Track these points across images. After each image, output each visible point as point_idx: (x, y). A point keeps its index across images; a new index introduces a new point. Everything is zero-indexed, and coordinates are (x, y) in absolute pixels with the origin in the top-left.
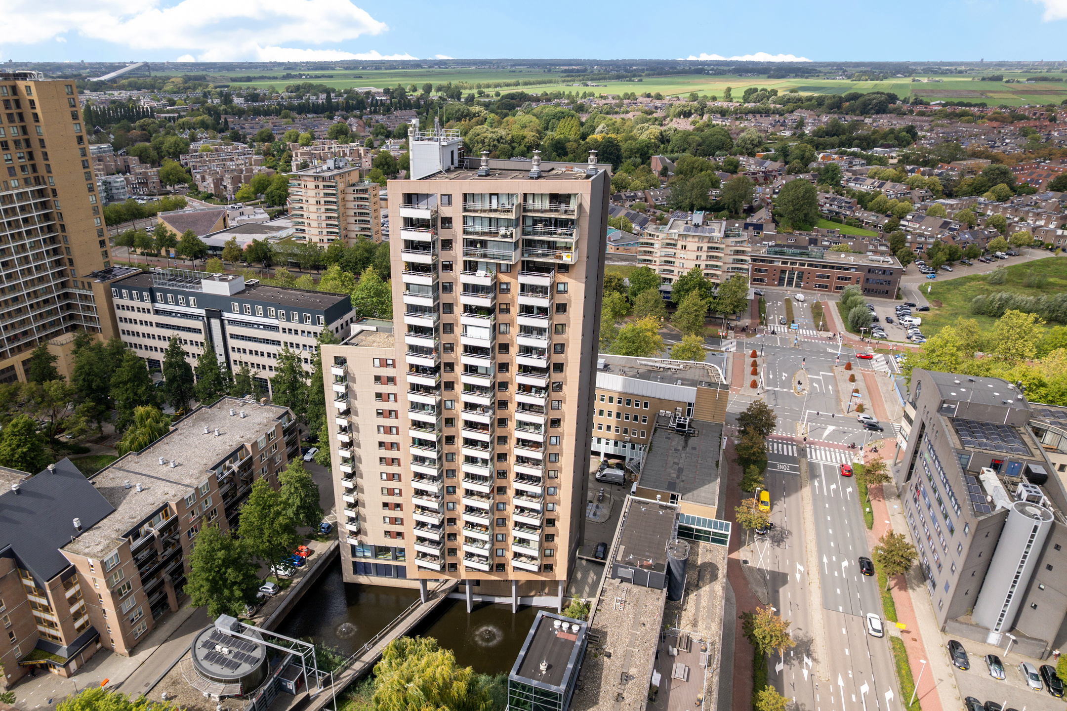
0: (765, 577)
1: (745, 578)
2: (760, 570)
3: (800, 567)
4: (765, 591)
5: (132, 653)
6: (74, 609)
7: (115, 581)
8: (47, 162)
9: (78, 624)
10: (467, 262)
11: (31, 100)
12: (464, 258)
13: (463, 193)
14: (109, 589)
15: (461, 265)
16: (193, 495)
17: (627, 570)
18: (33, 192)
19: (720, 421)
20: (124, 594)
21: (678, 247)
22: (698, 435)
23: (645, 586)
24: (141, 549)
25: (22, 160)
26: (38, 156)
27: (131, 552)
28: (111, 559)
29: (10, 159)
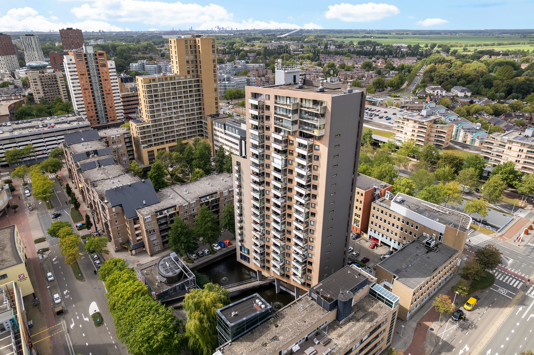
0: (439, 342)
1: (425, 337)
2: (438, 338)
3: (467, 348)
4: (432, 349)
5: (152, 256)
6: (137, 232)
7: (148, 227)
8: (201, 69)
9: (138, 238)
10: (276, 128)
11: (199, 45)
12: (274, 126)
13: (275, 95)
14: (145, 229)
15: (273, 129)
16: (187, 205)
17: (315, 295)
18: (195, 81)
19: (457, 249)
20: (152, 233)
21: (506, 147)
22: (437, 252)
23: (322, 307)
24: (162, 219)
25: (193, 68)
26: (199, 67)
27: (157, 219)
28: (148, 218)
29: (189, 67)
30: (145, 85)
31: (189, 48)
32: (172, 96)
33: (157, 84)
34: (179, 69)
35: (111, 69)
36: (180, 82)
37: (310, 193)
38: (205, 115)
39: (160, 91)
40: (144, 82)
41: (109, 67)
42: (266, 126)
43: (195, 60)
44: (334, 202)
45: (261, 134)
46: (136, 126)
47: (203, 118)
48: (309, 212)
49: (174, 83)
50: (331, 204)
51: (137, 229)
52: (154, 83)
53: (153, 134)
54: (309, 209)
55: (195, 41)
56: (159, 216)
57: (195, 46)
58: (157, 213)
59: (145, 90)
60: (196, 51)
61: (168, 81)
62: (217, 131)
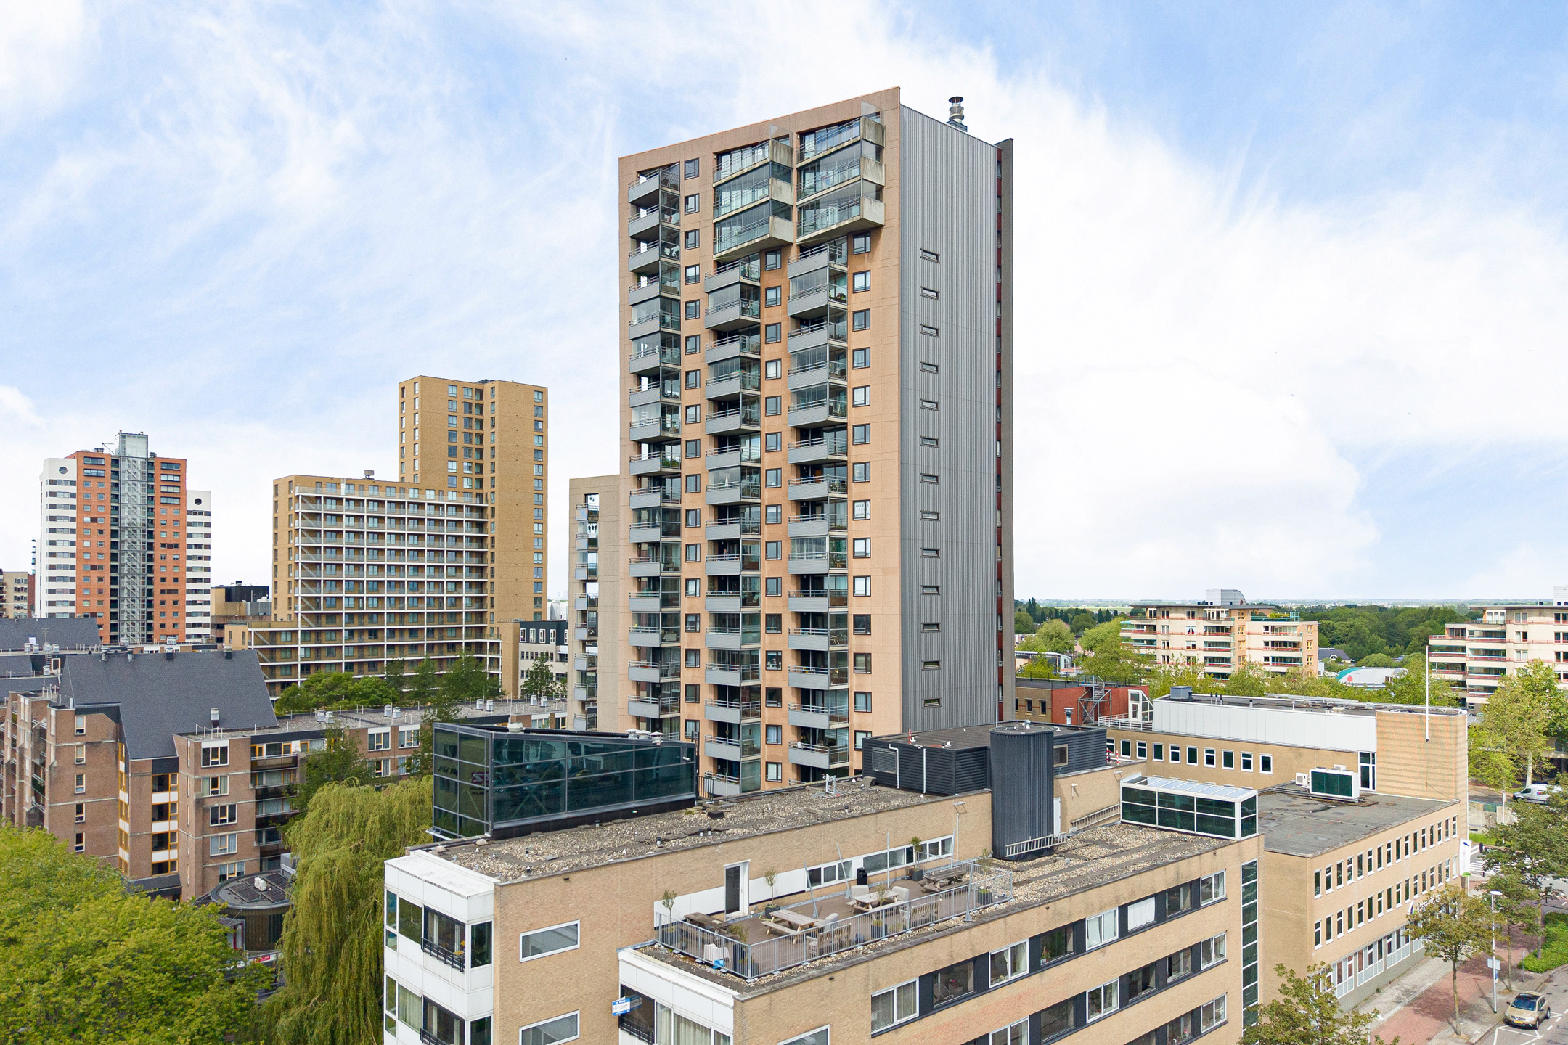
6: (159, 827)
7: (211, 790)
8: (493, 475)
9: (159, 856)
10: (721, 264)
11: (493, 403)
12: (714, 256)
13: (715, 153)
14: (197, 796)
15: (711, 268)
16: (386, 734)
17: (886, 750)
18: (471, 508)
19: (1443, 797)
20: (222, 821)
21: (1508, 638)
22: (1369, 805)
23: (921, 791)
24: (273, 770)
25: (468, 472)
26: (487, 468)
27: (252, 761)
28: (215, 750)
29: (455, 467)
30: (298, 496)
31: (460, 408)
32: (388, 545)
33: (339, 500)
34: (422, 467)
35: (195, 513)
36: (421, 505)
37: (845, 458)
38: (495, 622)
39: (347, 524)
40: (297, 488)
41: (191, 506)
42: (686, 268)
43: (476, 449)
44: (937, 514)
45: (670, 296)
46: (246, 629)
47: (488, 631)
48: (845, 539)
49: (400, 504)
50: (926, 516)
51: (162, 812)
52: (330, 494)
53: (301, 665)
54: (845, 529)
55: (480, 393)
56: (264, 756)
57: (481, 407)
58: (258, 746)
59: (298, 513)
60: (481, 422)
61: (378, 496)
62: (527, 657)
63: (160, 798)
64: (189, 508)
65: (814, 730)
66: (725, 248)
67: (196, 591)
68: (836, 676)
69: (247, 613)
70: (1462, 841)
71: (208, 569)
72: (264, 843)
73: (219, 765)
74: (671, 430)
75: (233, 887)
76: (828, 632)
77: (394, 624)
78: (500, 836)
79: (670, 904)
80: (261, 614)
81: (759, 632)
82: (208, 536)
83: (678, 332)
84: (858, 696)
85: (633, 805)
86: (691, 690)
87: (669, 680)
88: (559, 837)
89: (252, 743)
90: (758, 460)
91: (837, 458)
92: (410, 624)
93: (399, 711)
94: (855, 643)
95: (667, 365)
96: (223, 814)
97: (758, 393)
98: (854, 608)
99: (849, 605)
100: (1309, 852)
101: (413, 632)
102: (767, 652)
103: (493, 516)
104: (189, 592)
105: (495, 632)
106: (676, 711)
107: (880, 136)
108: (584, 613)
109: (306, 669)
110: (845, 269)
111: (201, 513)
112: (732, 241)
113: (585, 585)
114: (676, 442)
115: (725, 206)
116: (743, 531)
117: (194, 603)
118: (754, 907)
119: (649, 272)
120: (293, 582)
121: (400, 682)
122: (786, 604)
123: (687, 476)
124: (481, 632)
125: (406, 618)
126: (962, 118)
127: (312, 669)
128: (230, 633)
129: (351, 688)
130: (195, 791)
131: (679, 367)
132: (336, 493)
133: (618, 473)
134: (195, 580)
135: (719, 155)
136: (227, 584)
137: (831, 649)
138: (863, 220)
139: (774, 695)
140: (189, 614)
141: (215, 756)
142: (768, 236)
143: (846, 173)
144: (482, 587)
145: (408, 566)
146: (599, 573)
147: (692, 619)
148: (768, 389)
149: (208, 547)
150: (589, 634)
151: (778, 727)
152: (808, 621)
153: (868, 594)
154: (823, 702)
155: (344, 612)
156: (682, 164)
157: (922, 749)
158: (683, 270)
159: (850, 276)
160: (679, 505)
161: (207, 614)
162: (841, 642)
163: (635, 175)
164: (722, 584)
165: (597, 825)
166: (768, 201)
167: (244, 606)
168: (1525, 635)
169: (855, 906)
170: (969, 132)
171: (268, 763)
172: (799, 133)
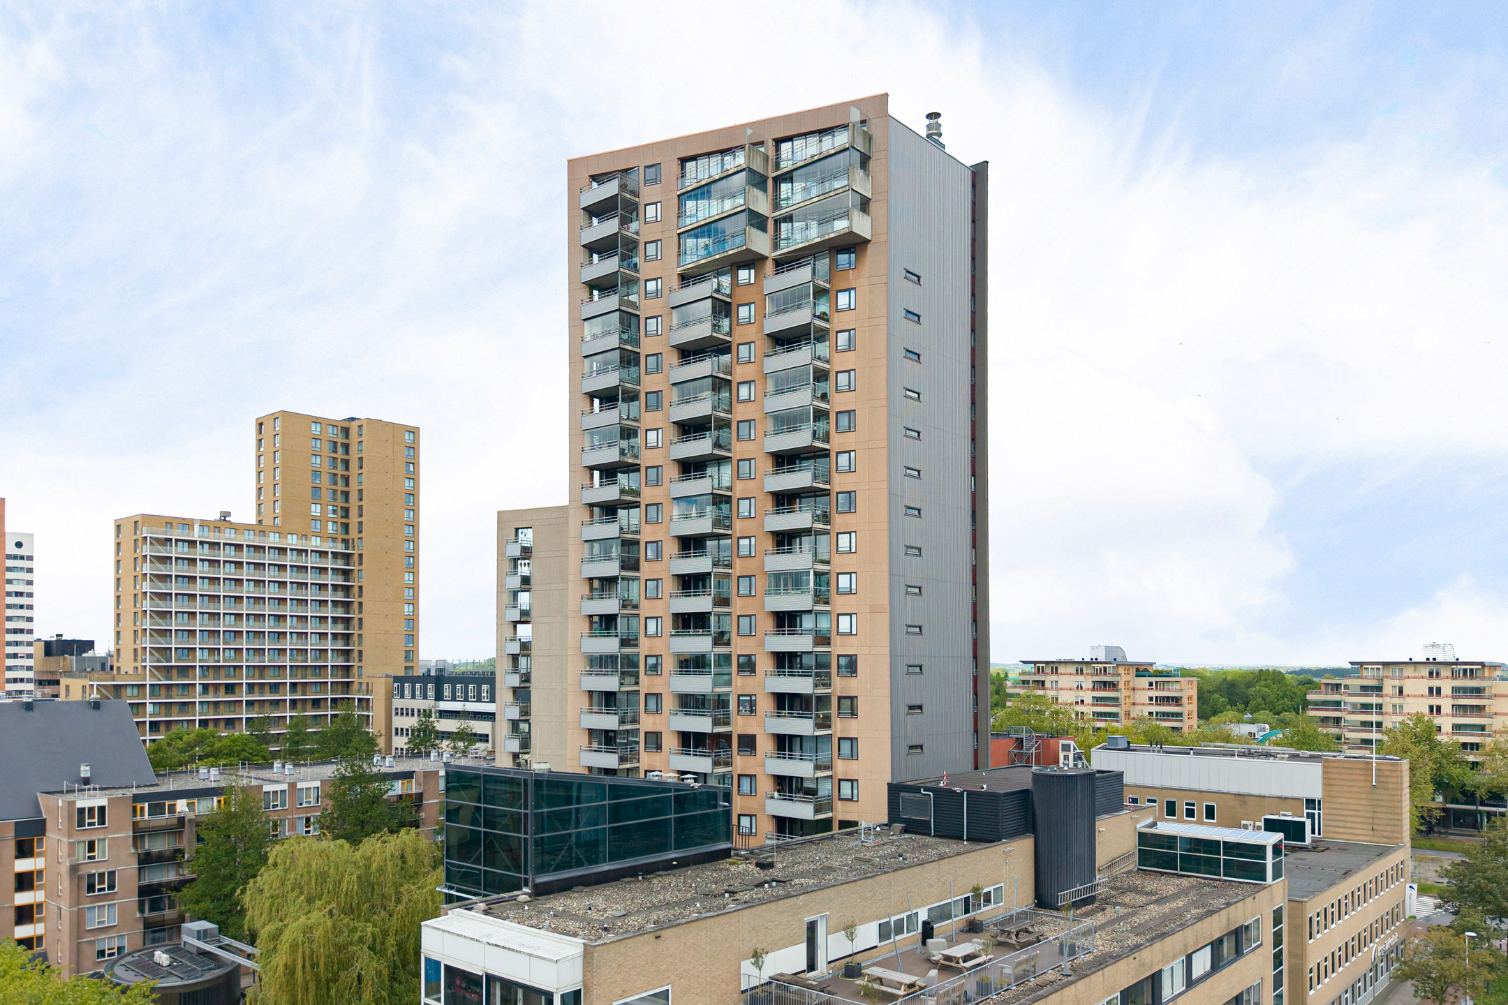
6: (23, 898)
7: (87, 855)
8: (360, 520)
9: (23, 931)
10: (687, 278)
11: (361, 442)
12: (679, 269)
13: (679, 159)
14: (70, 861)
15: (675, 281)
16: (283, 792)
17: (917, 795)
18: (335, 555)
19: (1390, 842)
20: (100, 890)
21: (1385, 691)
22: (1323, 851)
23: (961, 838)
24: (155, 832)
25: (332, 516)
26: (354, 512)
27: (134, 822)
28: (91, 810)
29: (319, 510)
30: (146, 537)
31: (327, 448)
32: (247, 592)
33: (192, 543)
34: (283, 509)
35: (15, 557)
36: (282, 551)
37: (828, 487)
38: (364, 676)
39: (200, 570)
40: (144, 529)
41: (11, 549)
42: (646, 281)
43: (342, 492)
44: (919, 549)
45: (629, 310)
46: (87, 683)
47: (355, 686)
48: (827, 573)
49: (259, 549)
50: (910, 551)
51: (24, 882)
52: (182, 536)
53: (150, 722)
54: (828, 562)
55: (346, 432)
56: (146, 817)
57: (346, 447)
58: (139, 806)
59: (146, 556)
60: (346, 464)
61: (235, 539)
62: (407, 714)
63: (23, 865)
64: (8, 552)
65: (791, 778)
66: (690, 261)
67: (17, 643)
68: (819, 721)
69: (72, 667)
70: (1408, 885)
71: (30, 619)
72: (147, 914)
73: (97, 826)
74: (628, 454)
75: (128, 963)
76: (813, 674)
77: (253, 677)
78: (541, 891)
79: (760, 964)
80: (88, 670)
81: (731, 674)
82: (30, 583)
83: (638, 350)
84: (842, 742)
85: (673, 856)
86: (652, 738)
87: (629, 727)
88: (608, 890)
89: (134, 802)
90: (729, 489)
91: (821, 486)
92: (270, 678)
93: (291, 767)
94: (840, 685)
95: (627, 385)
96: (101, 882)
97: (729, 416)
98: (839, 647)
99: (832, 644)
100: (1303, 897)
101: (275, 687)
102: (739, 696)
103: (361, 564)
104: (9, 644)
105: (364, 687)
106: (635, 761)
107: (867, 145)
108: (515, 658)
109: (154, 726)
110: (828, 286)
111: (22, 558)
112: (696, 252)
113: (515, 627)
114: (634, 468)
115: (691, 216)
116: (715, 565)
117: (15, 656)
118: (832, 965)
119: (603, 286)
120: (140, 631)
121: (266, 739)
122: (762, 644)
123: (647, 505)
124: (348, 687)
125: (266, 672)
126: (940, 135)
127: (162, 728)
128: (67, 687)
129: (218, 745)
130: (69, 857)
131: (638, 387)
132: (189, 536)
133: (567, 503)
134: (16, 631)
135: (684, 161)
136: (45, 638)
137: (816, 691)
138: (851, 233)
139: (748, 743)
140: (9, 668)
141: (91, 816)
142: (744, 248)
143: (827, 185)
144: (348, 639)
145: (269, 615)
146: (533, 614)
147: (652, 661)
148: (740, 412)
149: (30, 595)
150: (522, 681)
151: (752, 777)
152: (785, 662)
153: (854, 632)
154: (801, 749)
155: (198, 664)
156: (642, 169)
157: (962, 793)
158: (642, 283)
159: (832, 293)
160: (638, 537)
161: (29, 668)
162: (824, 685)
163: (587, 180)
164: (689, 622)
165: (640, 878)
166: (744, 211)
167: (69, 661)
168: (1401, 692)
169: (942, 962)
170: (946, 151)
171: (152, 824)
172: (774, 140)
